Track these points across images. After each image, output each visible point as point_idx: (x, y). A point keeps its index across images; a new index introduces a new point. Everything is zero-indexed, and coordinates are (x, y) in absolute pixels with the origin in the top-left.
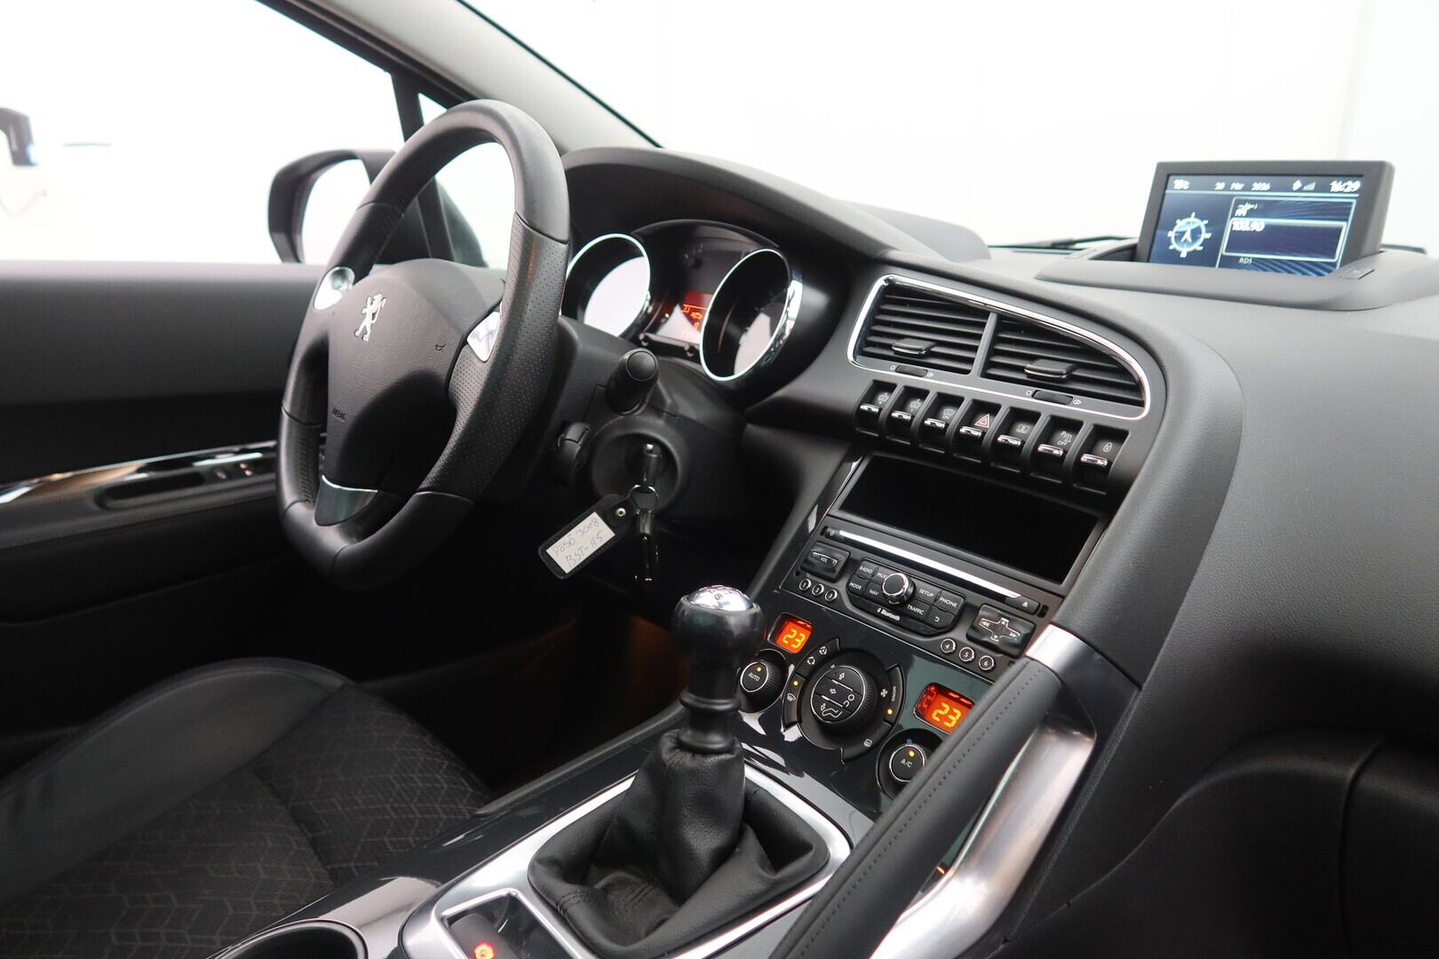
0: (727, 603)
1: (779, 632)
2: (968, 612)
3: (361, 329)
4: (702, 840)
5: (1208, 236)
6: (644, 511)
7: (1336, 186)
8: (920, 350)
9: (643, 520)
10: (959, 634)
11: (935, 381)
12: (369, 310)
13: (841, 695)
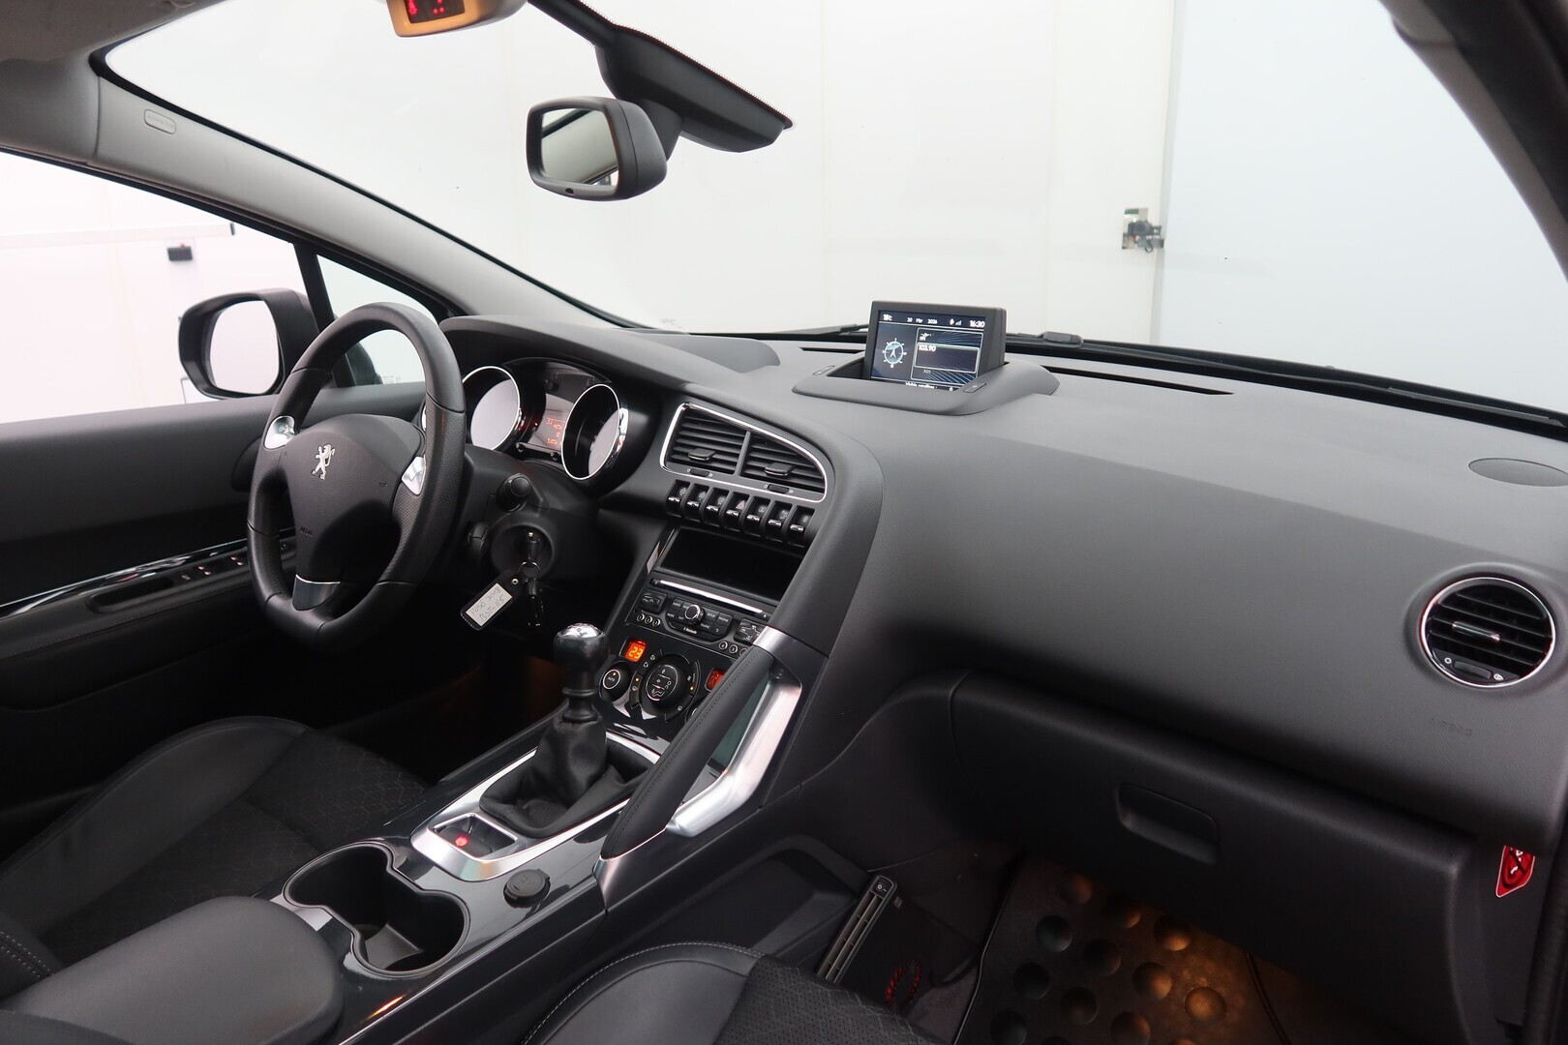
0: (585, 633)
1: (626, 649)
2: (734, 624)
3: (317, 470)
4: (581, 772)
5: (905, 354)
6: (531, 579)
7: (973, 324)
8: (705, 458)
9: (530, 585)
10: (730, 638)
11: (713, 480)
12: (322, 456)
13: (664, 683)
